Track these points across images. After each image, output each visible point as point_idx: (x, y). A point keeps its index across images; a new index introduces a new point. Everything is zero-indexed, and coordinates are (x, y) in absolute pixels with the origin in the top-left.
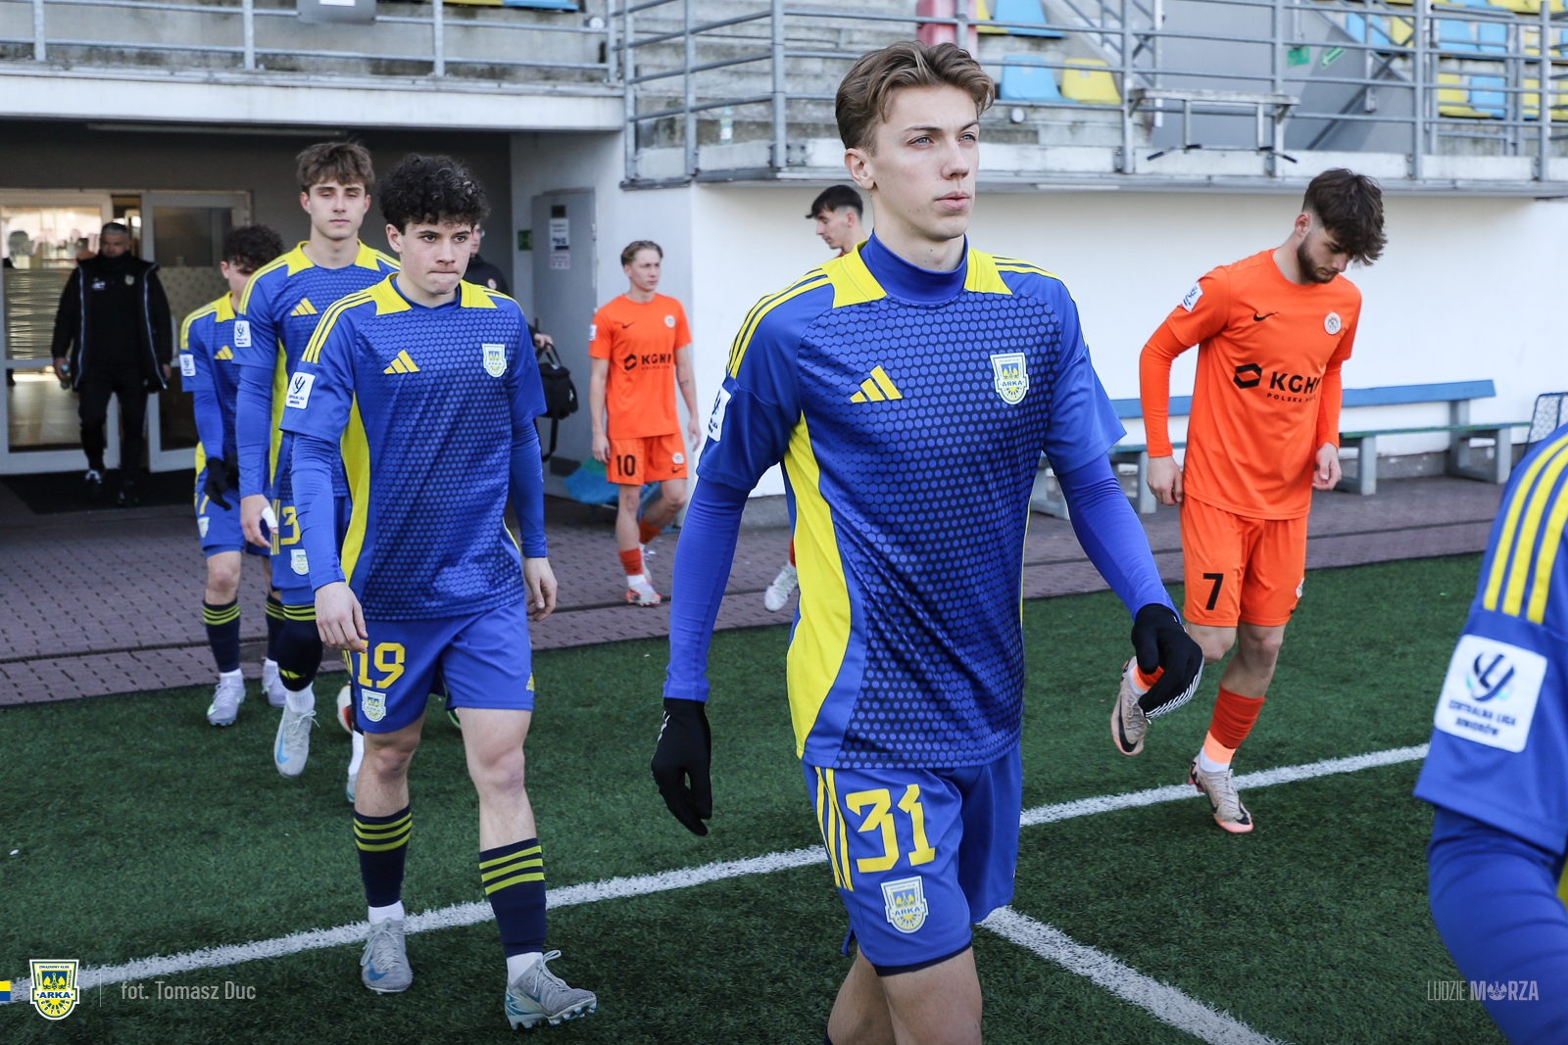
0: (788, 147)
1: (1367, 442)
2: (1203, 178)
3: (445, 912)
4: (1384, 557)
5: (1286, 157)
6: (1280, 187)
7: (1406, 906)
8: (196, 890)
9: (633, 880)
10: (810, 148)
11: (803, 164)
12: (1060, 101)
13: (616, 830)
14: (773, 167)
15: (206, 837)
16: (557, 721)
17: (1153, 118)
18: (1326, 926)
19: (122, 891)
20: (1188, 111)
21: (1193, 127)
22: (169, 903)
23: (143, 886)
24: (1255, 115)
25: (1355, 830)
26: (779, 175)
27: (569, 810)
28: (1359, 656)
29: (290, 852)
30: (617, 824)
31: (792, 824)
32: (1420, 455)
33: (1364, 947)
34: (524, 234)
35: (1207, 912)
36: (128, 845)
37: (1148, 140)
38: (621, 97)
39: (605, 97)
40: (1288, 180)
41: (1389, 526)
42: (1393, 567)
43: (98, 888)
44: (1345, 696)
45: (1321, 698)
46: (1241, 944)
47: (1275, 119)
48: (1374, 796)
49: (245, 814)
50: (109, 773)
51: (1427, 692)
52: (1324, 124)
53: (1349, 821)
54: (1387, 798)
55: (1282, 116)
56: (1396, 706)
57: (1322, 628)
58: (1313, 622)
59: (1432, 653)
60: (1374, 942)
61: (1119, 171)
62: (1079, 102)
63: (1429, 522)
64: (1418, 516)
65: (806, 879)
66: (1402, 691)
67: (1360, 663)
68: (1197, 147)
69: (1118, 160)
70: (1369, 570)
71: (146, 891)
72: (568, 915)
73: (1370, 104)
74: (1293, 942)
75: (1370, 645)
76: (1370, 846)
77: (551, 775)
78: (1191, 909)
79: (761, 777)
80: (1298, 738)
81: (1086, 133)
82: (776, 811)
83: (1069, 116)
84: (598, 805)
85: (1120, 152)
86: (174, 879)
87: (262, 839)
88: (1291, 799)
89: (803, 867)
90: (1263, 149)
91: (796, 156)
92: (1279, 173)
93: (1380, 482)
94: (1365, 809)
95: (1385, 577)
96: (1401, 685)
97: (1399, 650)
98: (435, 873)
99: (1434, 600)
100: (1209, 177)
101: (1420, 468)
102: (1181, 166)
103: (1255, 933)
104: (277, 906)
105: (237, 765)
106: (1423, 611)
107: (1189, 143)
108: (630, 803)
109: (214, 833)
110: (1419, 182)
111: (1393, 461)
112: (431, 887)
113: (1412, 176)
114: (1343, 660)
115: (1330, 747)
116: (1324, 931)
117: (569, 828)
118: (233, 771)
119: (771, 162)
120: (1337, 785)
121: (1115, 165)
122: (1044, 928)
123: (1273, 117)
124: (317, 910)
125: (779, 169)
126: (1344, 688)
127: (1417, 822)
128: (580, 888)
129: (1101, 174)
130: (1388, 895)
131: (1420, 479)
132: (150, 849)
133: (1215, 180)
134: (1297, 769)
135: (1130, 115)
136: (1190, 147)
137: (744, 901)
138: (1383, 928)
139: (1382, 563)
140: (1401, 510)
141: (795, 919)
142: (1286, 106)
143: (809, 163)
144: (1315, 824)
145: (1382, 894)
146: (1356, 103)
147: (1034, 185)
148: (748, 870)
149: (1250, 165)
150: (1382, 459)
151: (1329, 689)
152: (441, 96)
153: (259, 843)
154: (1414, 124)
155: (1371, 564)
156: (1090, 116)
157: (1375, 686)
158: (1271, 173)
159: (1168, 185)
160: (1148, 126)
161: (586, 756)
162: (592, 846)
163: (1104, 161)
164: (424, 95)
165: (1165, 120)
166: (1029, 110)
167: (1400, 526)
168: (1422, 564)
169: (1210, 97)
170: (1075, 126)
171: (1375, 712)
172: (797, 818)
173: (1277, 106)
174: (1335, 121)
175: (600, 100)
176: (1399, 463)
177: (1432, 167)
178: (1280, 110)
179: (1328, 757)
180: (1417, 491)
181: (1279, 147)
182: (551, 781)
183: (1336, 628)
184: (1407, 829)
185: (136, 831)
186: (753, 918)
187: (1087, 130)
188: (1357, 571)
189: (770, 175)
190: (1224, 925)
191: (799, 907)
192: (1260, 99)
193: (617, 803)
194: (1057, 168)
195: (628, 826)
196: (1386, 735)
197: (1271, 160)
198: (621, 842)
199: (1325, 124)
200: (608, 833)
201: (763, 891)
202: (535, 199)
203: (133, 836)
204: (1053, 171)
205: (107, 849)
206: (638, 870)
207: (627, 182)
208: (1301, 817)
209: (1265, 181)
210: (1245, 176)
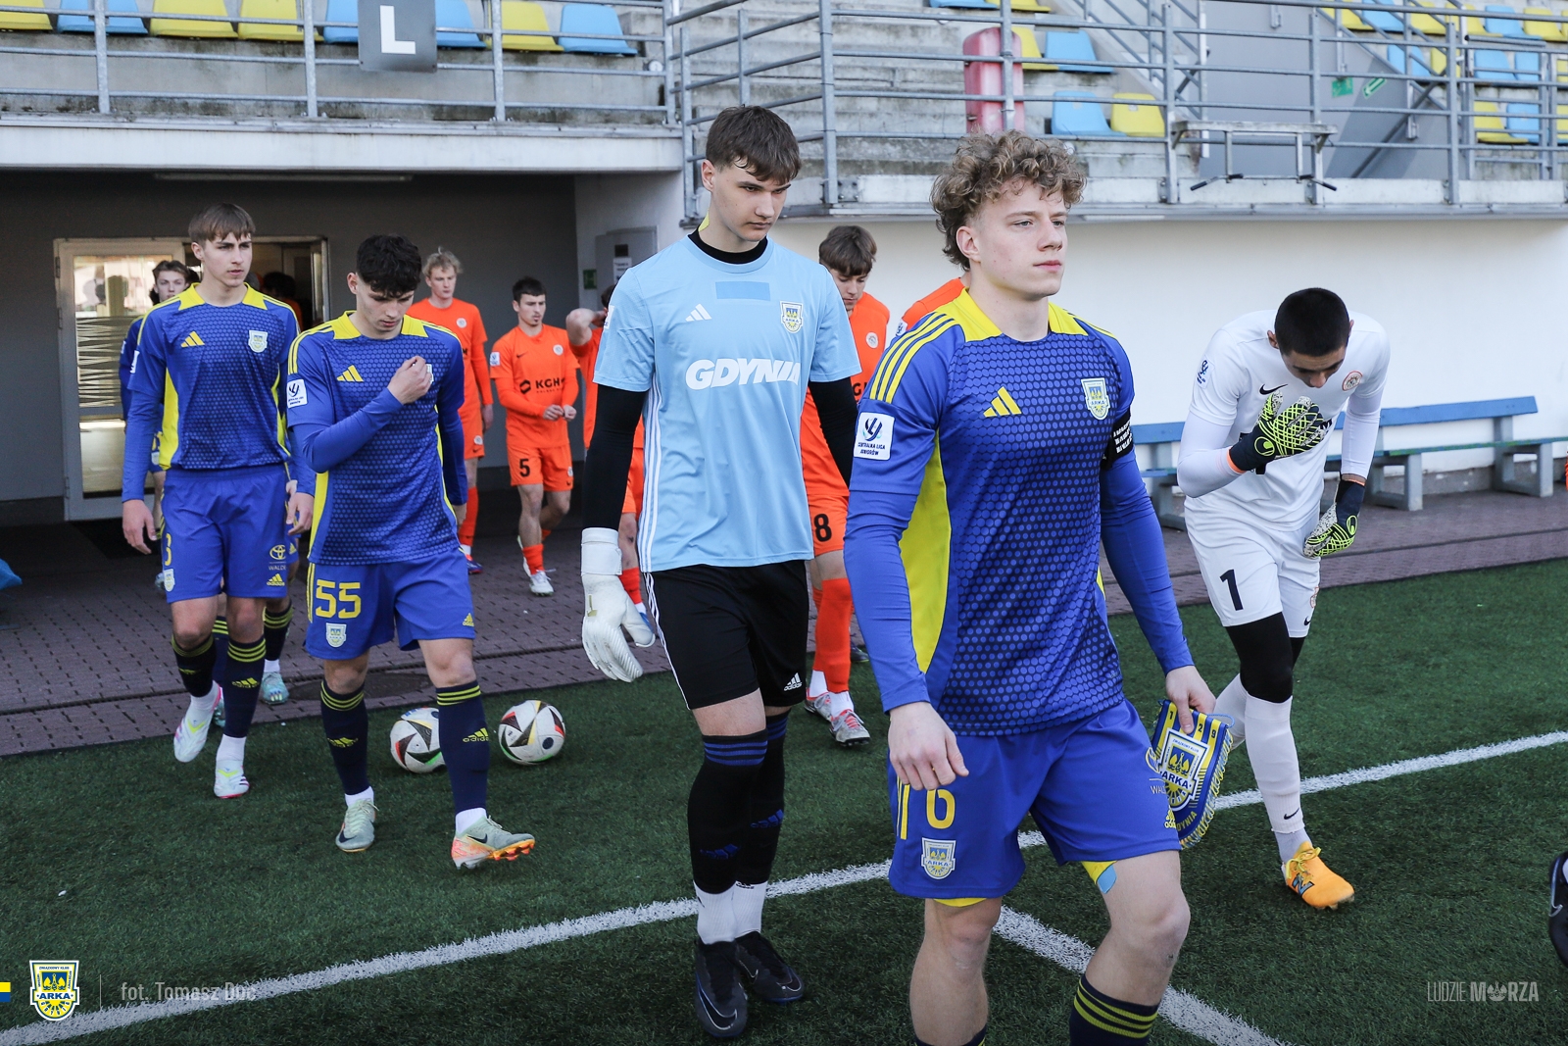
0: (840, 184)
1: (1412, 460)
2: (1246, 207)
3: (485, 940)
4: (1426, 571)
5: (1325, 185)
6: (1320, 214)
7: (1421, 909)
8: (240, 926)
9: (672, 904)
10: (861, 185)
11: (855, 200)
12: (1110, 135)
13: (658, 856)
14: (825, 204)
15: (253, 874)
16: (608, 750)
17: (1201, 149)
18: (1342, 931)
19: (167, 929)
20: (1229, 142)
21: (1235, 158)
22: (213, 939)
23: (188, 923)
24: (1295, 145)
25: (1378, 836)
26: (832, 212)
27: (614, 837)
28: (1394, 668)
29: (336, 886)
30: (659, 850)
31: (832, 845)
32: (1466, 471)
33: (1378, 951)
34: (589, 274)
35: (1229, 920)
36: (176, 883)
37: (1196, 171)
38: (680, 138)
39: (663, 138)
40: (1327, 207)
41: (1434, 541)
42: (1433, 581)
43: (144, 926)
44: (1378, 706)
45: (1355, 709)
46: (1259, 951)
47: (1315, 149)
48: (1398, 804)
49: (295, 849)
50: (162, 812)
51: (1457, 701)
52: (1368, 153)
53: (1372, 828)
54: (1411, 805)
55: (1321, 145)
56: (1426, 716)
57: (1361, 641)
58: (1352, 636)
59: (1465, 663)
60: (1387, 945)
61: (1164, 201)
62: (1128, 135)
63: (1472, 536)
64: (1462, 530)
65: (841, 899)
66: (1433, 701)
67: (1394, 674)
68: (1239, 176)
69: (1163, 190)
70: (1410, 584)
71: (190, 928)
72: (605, 940)
73: (1411, 132)
74: (1310, 947)
75: (1405, 657)
76: (1390, 852)
77: (599, 803)
78: (1214, 918)
79: (804, 801)
80: (1330, 749)
81: (1136, 165)
82: (817, 832)
83: (1118, 149)
84: (642, 832)
85: (1165, 183)
86: (219, 915)
87: (309, 873)
88: (1318, 809)
89: (838, 887)
90: (1302, 178)
91: (848, 193)
92: (1319, 200)
93: (1425, 498)
94: (1388, 816)
95: (1425, 590)
96: (1433, 696)
97: (1433, 661)
98: (478, 902)
99: (1470, 612)
100: (1252, 206)
101: (1466, 483)
102: (1224, 195)
103: (1273, 940)
104: (319, 938)
105: (289, 801)
106: (1458, 623)
107: (1230, 173)
108: (674, 829)
109: (262, 869)
110: (1457, 207)
111: (1439, 477)
112: (473, 917)
113: (1449, 201)
114: (1379, 672)
115: (1359, 757)
116: (1340, 936)
117: (613, 854)
118: (285, 808)
119: (823, 199)
120: (1363, 794)
121: (1160, 196)
122: (1069, 941)
123: (1313, 147)
124: (359, 942)
125: (831, 206)
126: (1377, 700)
127: (1438, 828)
128: (619, 913)
129: (1147, 205)
130: (1405, 899)
131: (1467, 494)
132: (197, 887)
133: (1257, 208)
134: (1326, 779)
135: (1174, 147)
136: (1232, 177)
137: (778, 922)
138: (1397, 931)
139: (1424, 577)
140: (1445, 525)
141: (827, 938)
142: (1325, 136)
143: (860, 200)
144: (1339, 831)
145: (1398, 900)
146: (1398, 131)
147: (1081, 216)
148: (784, 891)
149: (1293, 193)
150: (1428, 475)
151: (1363, 700)
152: (502, 140)
153: (306, 878)
154: (1449, 150)
155: (1412, 578)
156: (1138, 148)
157: (1407, 696)
158: (1312, 201)
159: (1212, 214)
160: (1196, 157)
161: (633, 784)
162: (634, 872)
163: (1149, 192)
164: (486, 139)
165: (1211, 151)
166: (1078, 144)
167: (1443, 541)
168: (1462, 577)
169: (1251, 128)
170: (1124, 159)
171: (1406, 722)
172: (837, 840)
173: (1317, 136)
174: (1378, 149)
175: (659, 141)
176: (1446, 479)
177: (1468, 192)
178: (1319, 140)
179: (1356, 767)
180: (1463, 506)
181: (1319, 176)
182: (598, 809)
183: (1373, 641)
184: (1427, 834)
185: (184, 869)
186: (786, 938)
187: (1136, 162)
188: (1398, 585)
189: (822, 211)
190: (1244, 933)
191: (830, 925)
192: (1301, 130)
193: (662, 829)
194: (1104, 200)
195: (670, 851)
196: (1415, 744)
197: (1312, 188)
198: (663, 867)
199: (1370, 152)
200: (650, 858)
201: (798, 912)
202: (598, 239)
203: (181, 874)
204: (1100, 203)
205: (155, 888)
206: (677, 894)
207: (686, 221)
208: (1326, 825)
209: (1307, 208)
210: (1287, 204)
